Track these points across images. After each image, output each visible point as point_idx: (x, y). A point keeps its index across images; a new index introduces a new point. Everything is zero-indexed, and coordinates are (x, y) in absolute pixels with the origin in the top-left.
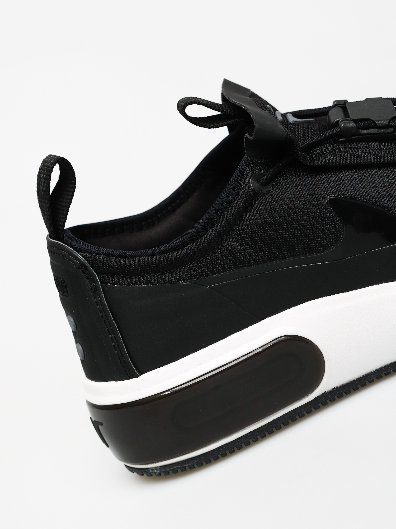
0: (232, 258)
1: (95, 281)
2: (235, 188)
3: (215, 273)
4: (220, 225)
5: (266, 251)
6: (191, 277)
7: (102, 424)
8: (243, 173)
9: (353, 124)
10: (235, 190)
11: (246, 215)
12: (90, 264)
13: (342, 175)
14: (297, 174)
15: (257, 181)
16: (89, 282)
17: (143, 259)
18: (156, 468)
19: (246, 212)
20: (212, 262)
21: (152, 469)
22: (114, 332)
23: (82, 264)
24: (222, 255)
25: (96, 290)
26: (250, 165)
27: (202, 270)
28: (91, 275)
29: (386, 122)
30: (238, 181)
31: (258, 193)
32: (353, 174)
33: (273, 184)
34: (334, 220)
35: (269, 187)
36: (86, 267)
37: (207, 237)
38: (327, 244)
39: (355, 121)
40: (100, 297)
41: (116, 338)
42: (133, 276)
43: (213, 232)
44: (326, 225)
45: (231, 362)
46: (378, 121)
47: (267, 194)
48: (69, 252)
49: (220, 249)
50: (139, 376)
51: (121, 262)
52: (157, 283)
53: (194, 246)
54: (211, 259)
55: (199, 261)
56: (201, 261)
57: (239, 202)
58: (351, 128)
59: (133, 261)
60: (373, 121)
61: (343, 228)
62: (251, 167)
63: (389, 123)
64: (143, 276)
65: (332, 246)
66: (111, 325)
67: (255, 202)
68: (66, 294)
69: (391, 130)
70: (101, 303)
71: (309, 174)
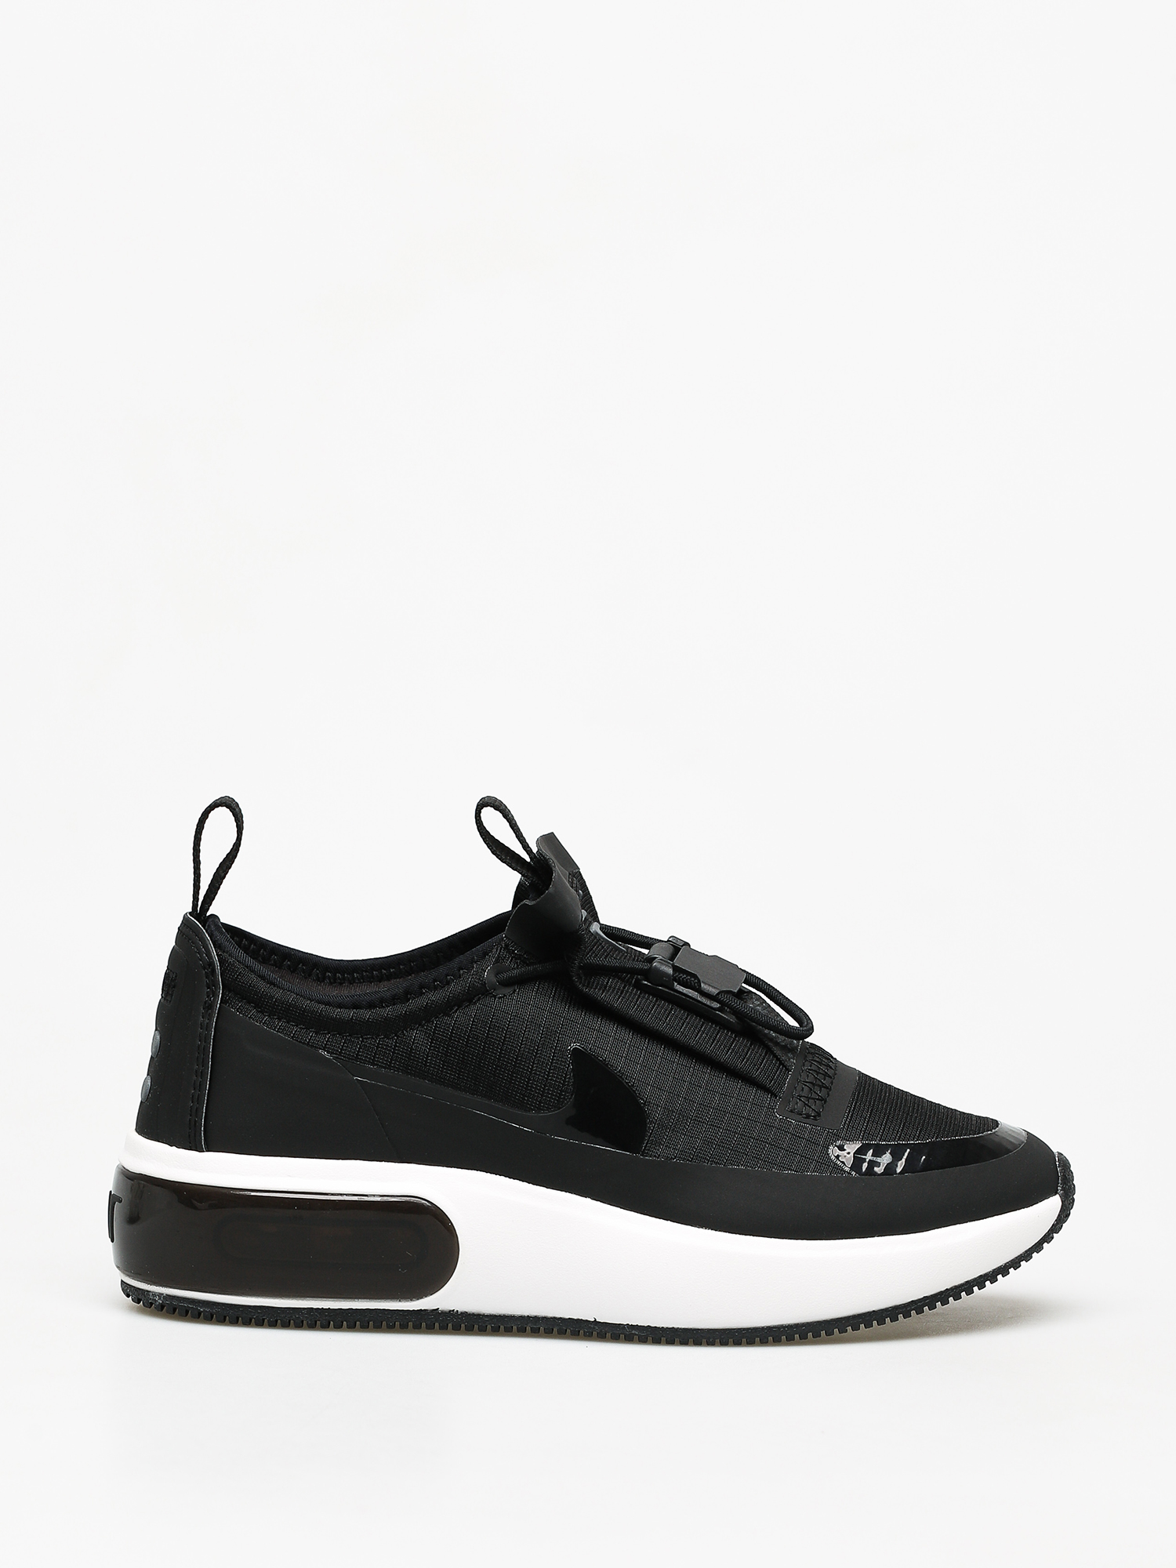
0: (405, 1057)
1: (215, 995)
2: (462, 969)
3: (373, 1064)
4: (415, 1004)
5: (455, 1072)
6: (341, 1052)
7: (120, 1202)
8: (485, 954)
9: (670, 971)
10: (462, 972)
11: (456, 1011)
12: (221, 969)
13: (611, 1029)
14: (554, 996)
15: (497, 974)
16: (207, 992)
17: (292, 998)
18: (160, 1295)
19: (459, 1007)
20: (378, 1047)
21: (154, 1294)
22: (203, 1074)
23: (211, 964)
24: (396, 1046)
25: (210, 1007)
26: (501, 949)
27: (359, 1052)
28: (215, 984)
29: (714, 991)
30: (473, 961)
31: (487, 991)
32: (627, 1036)
33: (515, 991)
34: (565, 1078)
35: (508, 991)
36: (213, 971)
37: (387, 1011)
38: (539, 1105)
39: (675, 968)
40: (210, 1019)
41: (202, 1086)
42: (266, 1012)
43: (401, 1009)
44: (551, 1080)
45: (332, 1194)
46: (705, 984)
47: (500, 998)
48: (203, 940)
49: (398, 1037)
50: (204, 1151)
51: (262, 986)
52: (292, 1037)
53: (367, 1014)
54: (379, 1044)
55: (362, 1037)
56: (366, 1039)
57: (455, 988)
58: (665, 974)
59: (278, 994)
60: (699, 981)
61: (572, 1095)
62: (500, 951)
63: (718, 994)
64: (280, 1019)
65: (544, 1110)
66: (204, 1064)
67: (479, 1000)
68: (169, 998)
69: (716, 1005)
70: (208, 1028)
71: (570, 1003)
